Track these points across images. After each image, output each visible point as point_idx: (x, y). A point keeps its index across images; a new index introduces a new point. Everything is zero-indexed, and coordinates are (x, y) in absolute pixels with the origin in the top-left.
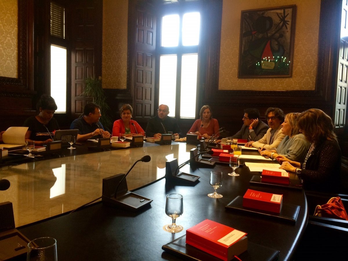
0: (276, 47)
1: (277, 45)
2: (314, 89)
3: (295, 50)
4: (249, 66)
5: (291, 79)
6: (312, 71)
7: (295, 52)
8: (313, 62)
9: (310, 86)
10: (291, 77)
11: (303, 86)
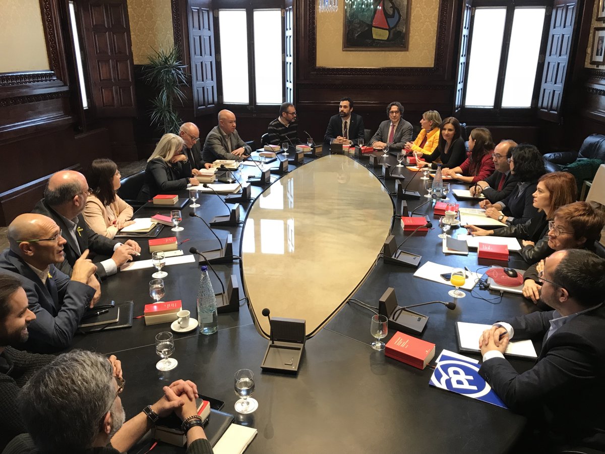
0: (390, 12)
1: (391, 7)
2: (433, 66)
3: (412, 15)
4: (356, 35)
5: (407, 52)
6: (432, 43)
7: (412, 18)
8: (432, 32)
9: (428, 63)
10: (407, 50)
11: (421, 62)
